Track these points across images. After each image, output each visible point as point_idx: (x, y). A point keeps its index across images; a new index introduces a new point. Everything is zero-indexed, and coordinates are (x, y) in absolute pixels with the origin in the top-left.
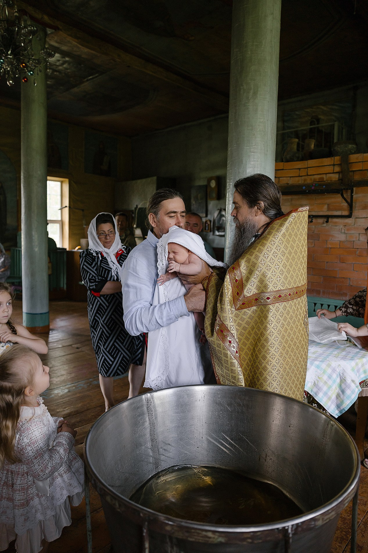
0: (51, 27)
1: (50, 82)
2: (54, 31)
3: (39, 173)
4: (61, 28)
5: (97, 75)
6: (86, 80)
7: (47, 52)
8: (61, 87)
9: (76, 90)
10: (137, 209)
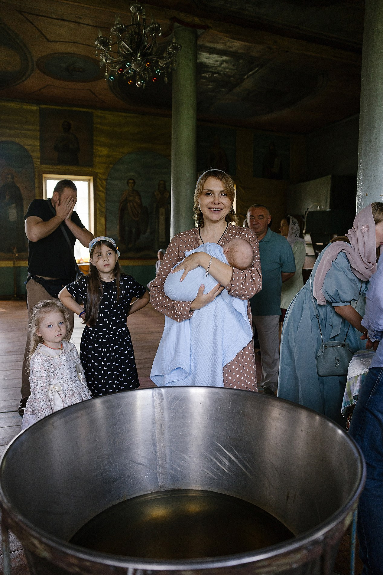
0: (201, 27)
1: (211, 85)
2: (204, 30)
3: (187, 175)
4: (210, 25)
5: (257, 69)
6: (246, 77)
7: (173, 46)
8: (223, 90)
9: (238, 89)
10: (307, 212)
